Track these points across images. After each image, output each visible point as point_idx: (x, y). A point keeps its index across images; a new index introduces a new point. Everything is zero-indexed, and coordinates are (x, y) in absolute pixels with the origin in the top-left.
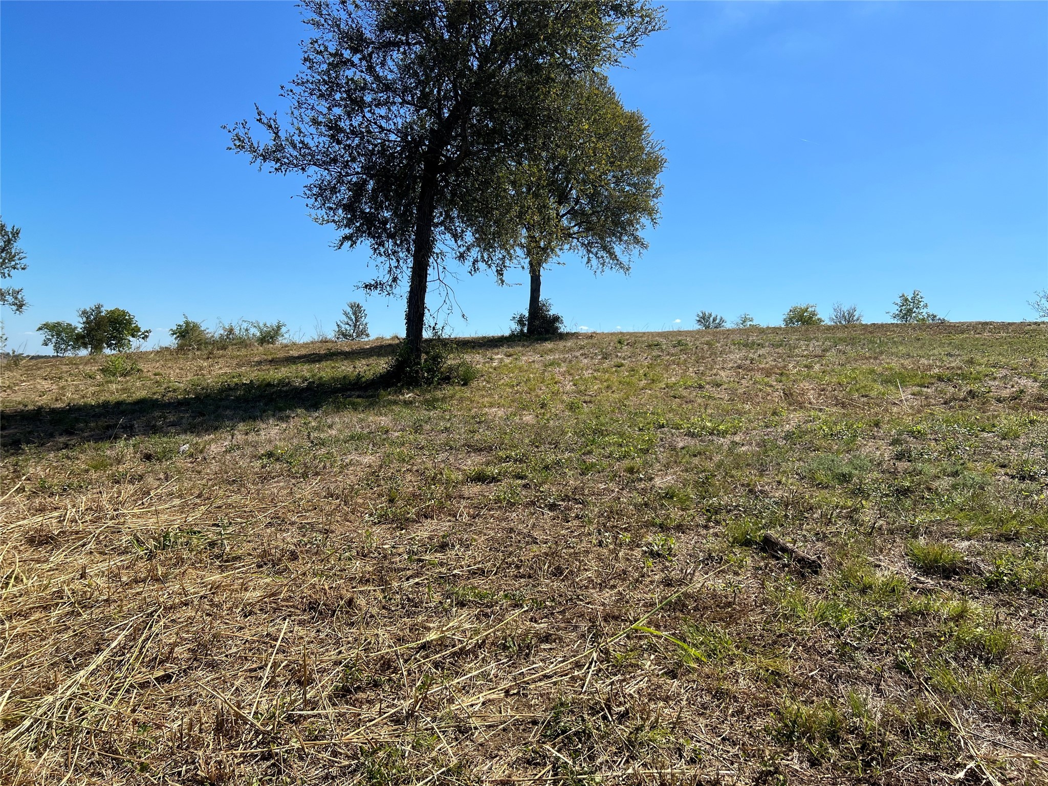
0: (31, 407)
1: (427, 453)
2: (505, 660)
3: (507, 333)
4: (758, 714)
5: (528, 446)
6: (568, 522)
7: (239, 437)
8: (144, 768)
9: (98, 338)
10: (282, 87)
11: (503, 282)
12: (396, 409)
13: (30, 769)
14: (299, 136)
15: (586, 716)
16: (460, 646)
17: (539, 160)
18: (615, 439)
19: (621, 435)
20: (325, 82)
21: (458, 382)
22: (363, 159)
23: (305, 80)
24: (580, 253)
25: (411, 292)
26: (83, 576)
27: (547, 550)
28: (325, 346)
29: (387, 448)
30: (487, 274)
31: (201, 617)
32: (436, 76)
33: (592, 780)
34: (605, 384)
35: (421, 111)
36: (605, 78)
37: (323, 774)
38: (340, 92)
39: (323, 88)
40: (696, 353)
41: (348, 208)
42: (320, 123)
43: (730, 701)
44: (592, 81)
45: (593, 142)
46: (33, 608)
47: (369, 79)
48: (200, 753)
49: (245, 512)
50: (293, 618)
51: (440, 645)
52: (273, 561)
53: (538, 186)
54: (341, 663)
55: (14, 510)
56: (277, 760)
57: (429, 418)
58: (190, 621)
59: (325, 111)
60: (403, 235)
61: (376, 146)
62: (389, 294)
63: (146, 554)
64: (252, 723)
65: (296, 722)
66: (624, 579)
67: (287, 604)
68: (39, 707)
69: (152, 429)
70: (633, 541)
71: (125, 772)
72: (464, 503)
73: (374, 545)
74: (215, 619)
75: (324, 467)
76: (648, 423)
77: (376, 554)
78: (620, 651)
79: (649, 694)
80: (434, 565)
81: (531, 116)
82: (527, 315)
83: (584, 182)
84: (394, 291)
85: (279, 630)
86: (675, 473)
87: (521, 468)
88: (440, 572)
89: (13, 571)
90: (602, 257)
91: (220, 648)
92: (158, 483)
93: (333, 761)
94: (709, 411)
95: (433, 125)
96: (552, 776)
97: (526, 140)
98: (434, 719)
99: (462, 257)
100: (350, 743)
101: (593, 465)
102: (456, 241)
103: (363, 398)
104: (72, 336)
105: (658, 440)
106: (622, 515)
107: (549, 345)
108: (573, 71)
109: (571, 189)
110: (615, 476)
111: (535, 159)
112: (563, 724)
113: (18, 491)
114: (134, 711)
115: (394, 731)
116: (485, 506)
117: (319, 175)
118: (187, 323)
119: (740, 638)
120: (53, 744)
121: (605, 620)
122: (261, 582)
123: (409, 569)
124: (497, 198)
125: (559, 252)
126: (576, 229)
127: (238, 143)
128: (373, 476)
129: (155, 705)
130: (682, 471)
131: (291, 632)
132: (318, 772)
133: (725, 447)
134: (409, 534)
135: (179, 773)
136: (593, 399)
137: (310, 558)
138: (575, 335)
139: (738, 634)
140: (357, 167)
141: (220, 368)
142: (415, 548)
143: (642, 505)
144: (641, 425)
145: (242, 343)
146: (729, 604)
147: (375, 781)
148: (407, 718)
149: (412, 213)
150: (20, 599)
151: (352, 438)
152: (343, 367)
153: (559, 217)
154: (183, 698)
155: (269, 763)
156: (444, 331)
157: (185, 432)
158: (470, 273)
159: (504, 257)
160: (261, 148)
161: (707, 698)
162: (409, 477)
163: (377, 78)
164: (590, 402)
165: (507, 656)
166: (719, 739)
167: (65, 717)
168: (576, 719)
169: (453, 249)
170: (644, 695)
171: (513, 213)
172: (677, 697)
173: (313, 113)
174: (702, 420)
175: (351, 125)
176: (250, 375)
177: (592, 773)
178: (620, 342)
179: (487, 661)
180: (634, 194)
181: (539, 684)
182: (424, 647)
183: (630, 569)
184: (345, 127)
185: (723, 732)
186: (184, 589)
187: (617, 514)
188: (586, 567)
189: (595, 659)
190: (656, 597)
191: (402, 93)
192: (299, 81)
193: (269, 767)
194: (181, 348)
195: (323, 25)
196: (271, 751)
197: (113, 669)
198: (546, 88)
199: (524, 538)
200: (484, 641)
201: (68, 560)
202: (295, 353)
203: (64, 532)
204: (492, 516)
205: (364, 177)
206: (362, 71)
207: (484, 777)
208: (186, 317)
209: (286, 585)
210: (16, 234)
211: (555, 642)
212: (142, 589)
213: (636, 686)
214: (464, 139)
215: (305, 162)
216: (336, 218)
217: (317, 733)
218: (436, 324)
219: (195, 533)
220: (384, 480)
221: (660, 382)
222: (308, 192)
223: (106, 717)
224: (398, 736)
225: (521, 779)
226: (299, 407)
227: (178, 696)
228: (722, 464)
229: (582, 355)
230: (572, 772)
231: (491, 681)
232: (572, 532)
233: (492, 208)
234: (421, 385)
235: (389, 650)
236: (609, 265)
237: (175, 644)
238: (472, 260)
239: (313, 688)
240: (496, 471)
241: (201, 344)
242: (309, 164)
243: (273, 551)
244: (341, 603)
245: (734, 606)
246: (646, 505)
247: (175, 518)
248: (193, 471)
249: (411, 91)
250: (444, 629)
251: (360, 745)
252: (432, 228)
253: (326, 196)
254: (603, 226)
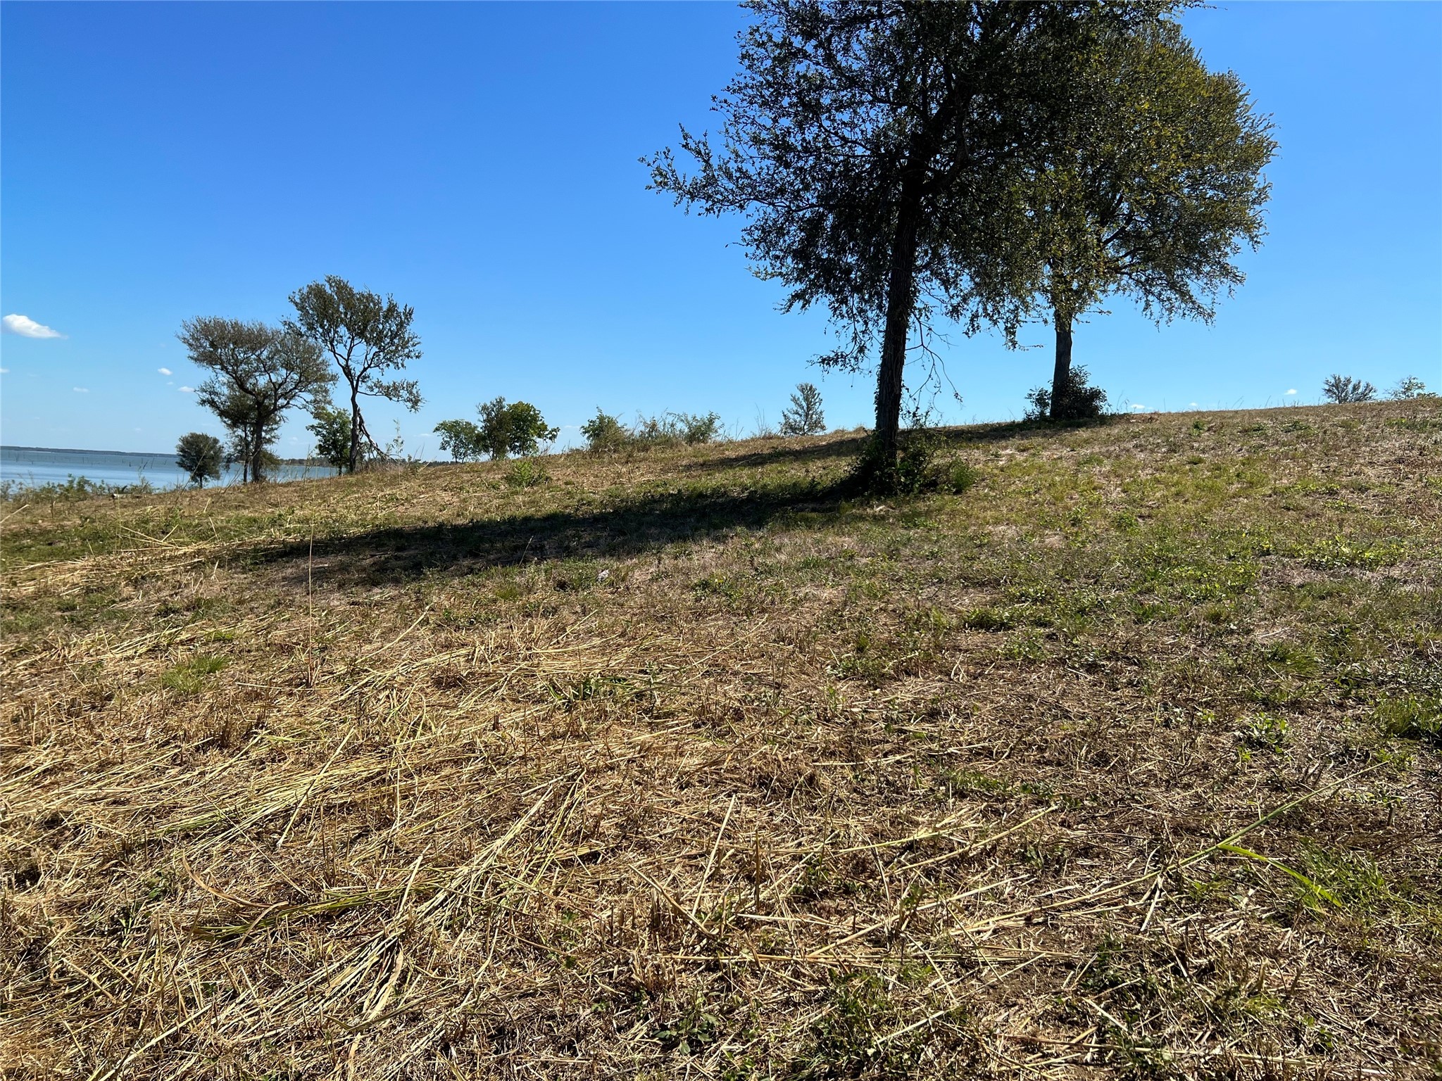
0: (431, 524)
1: (906, 587)
2: (1025, 876)
3: (1020, 418)
4: (1429, 993)
5: (1053, 580)
6: (1116, 690)
7: (667, 562)
8: (571, 963)
9: (501, 439)
10: (714, 98)
11: (1014, 344)
12: (864, 526)
13: (445, 950)
14: (736, 162)
15: (1147, 966)
16: (961, 851)
17: (1071, 162)
18: (1191, 571)
19: (1199, 565)
20: (769, 85)
21: (949, 490)
22: (818, 185)
23: (742, 85)
24: (1134, 296)
25: (883, 366)
26: (496, 727)
27: (1085, 728)
28: (769, 444)
29: (853, 579)
30: (992, 334)
31: (630, 785)
32: (920, 58)
33: (1157, 1056)
34: (1173, 489)
35: (899, 110)
36: (1177, 29)
37: (782, 997)
38: (789, 95)
39: (766, 93)
40: (1324, 440)
41: (799, 255)
42: (763, 142)
43: (1381, 968)
44: (1155, 36)
45: (1156, 128)
46: (443, 761)
47: (827, 73)
48: (634, 953)
49: (677, 656)
50: (739, 795)
51: (933, 847)
52: (713, 720)
53: (1069, 202)
54: (801, 858)
55: (418, 644)
56: (726, 973)
57: (909, 539)
58: (617, 790)
59: (769, 123)
60: (873, 286)
61: (837, 165)
62: (853, 370)
63: (564, 704)
64: (694, 923)
65: (748, 929)
66: (1205, 777)
67: (732, 776)
68: (453, 878)
69: (566, 552)
70: (1219, 722)
71: (549, 965)
72: (961, 657)
73: (840, 707)
74: (646, 788)
75: (773, 602)
76: (1243, 548)
77: (843, 720)
78: (1199, 879)
79: (1246, 946)
80: (921, 739)
81: (1060, 99)
82: (1050, 390)
83: (1142, 189)
84: (861, 365)
85: (723, 809)
86: (1288, 624)
87: (1043, 611)
88: (930, 749)
89: (421, 717)
90: (1169, 299)
91: (652, 826)
92: (574, 617)
93: (795, 983)
94: (1347, 530)
95: (916, 128)
96: (1096, 1043)
97: (1051, 136)
98: (927, 945)
99: (955, 311)
100: (815, 963)
101: (1155, 609)
102: (947, 290)
103: (819, 511)
104: (471, 437)
105: (1261, 573)
106: (1201, 683)
107: (1083, 434)
108: (1126, 25)
109: (1120, 201)
110: (1190, 625)
111: (1065, 161)
112: (1112, 972)
113: (422, 623)
114: (556, 893)
115: (872, 954)
116: (992, 663)
117: (761, 212)
118: (601, 419)
119: (1399, 876)
120: (469, 924)
121: (1175, 833)
122: (700, 746)
123: (888, 742)
124: (1007, 223)
125: (1100, 296)
126: (1127, 259)
127: (659, 179)
128: (835, 617)
129: (580, 889)
130: (1301, 621)
131: (738, 812)
132: (775, 995)
133: (1375, 586)
134: (886, 695)
135: (611, 974)
136: (1154, 512)
137: (759, 720)
138: (1125, 418)
139: (1396, 871)
140: (810, 196)
141: (642, 475)
142: (895, 714)
143: (1234, 670)
144: (1232, 551)
145: (668, 442)
146: (1381, 824)
147: (850, 1015)
148: (890, 939)
149: (885, 255)
150: (429, 751)
151: (807, 564)
152: (793, 472)
153: (1102, 244)
154: (611, 883)
155: (715, 976)
156: (929, 418)
157: (604, 556)
158: (967, 334)
159: (1017, 308)
160: (688, 184)
161: (1342, 961)
162: (883, 618)
163: (838, 70)
164: (1150, 516)
165: (1027, 871)
166: (1362, 1022)
167: (481, 893)
168: (1131, 968)
169: (943, 302)
170: (1239, 946)
171: (1031, 243)
172: (1292, 955)
173: (754, 129)
174: (1336, 543)
175: (804, 140)
176: (678, 483)
177: (1155, 1046)
178: (1196, 427)
179: (998, 875)
180: (1222, 201)
181: (1075, 913)
182: (910, 847)
183: (1215, 762)
184: (796, 144)
185: (1369, 1014)
186: (609, 749)
187: (1194, 681)
188: (1145, 756)
189: (1160, 886)
190: (1258, 805)
191: (873, 87)
192: (735, 87)
193: (715, 980)
194: (595, 450)
195: (766, 7)
196: (718, 960)
197: (532, 841)
198: (1083, 54)
199: (1050, 710)
200: (994, 848)
201: (479, 707)
202: (732, 455)
203: (473, 674)
204: (1002, 677)
205: (821, 210)
206: (818, 64)
207: (998, 1031)
208: (600, 411)
209: (730, 752)
210: (409, 314)
211: (1098, 857)
212: (560, 747)
213: (1226, 932)
214: (961, 143)
215: (744, 196)
216: (784, 270)
217: (773, 945)
218: (917, 408)
219: (619, 680)
220: (849, 621)
221: (1262, 486)
222: (748, 237)
223: (526, 898)
224: (879, 962)
225: (1051, 1040)
226: (739, 524)
227: (606, 881)
228: (1369, 612)
229: (1136, 446)
230: (1127, 1042)
231: (1005, 901)
232: (1123, 704)
233: (1000, 238)
234: (896, 494)
235: (864, 847)
236: (1180, 311)
237: (600, 817)
238: (969, 315)
239: (766, 887)
240: (1007, 614)
241: (618, 445)
242: (749, 200)
243: (713, 707)
244: (801, 779)
245: (1388, 828)
246: (1240, 669)
247: (595, 661)
248: (614, 604)
249: (884, 84)
250: (938, 826)
251: (829, 967)
252: (914, 275)
253: (771, 242)
254: (1171, 253)
